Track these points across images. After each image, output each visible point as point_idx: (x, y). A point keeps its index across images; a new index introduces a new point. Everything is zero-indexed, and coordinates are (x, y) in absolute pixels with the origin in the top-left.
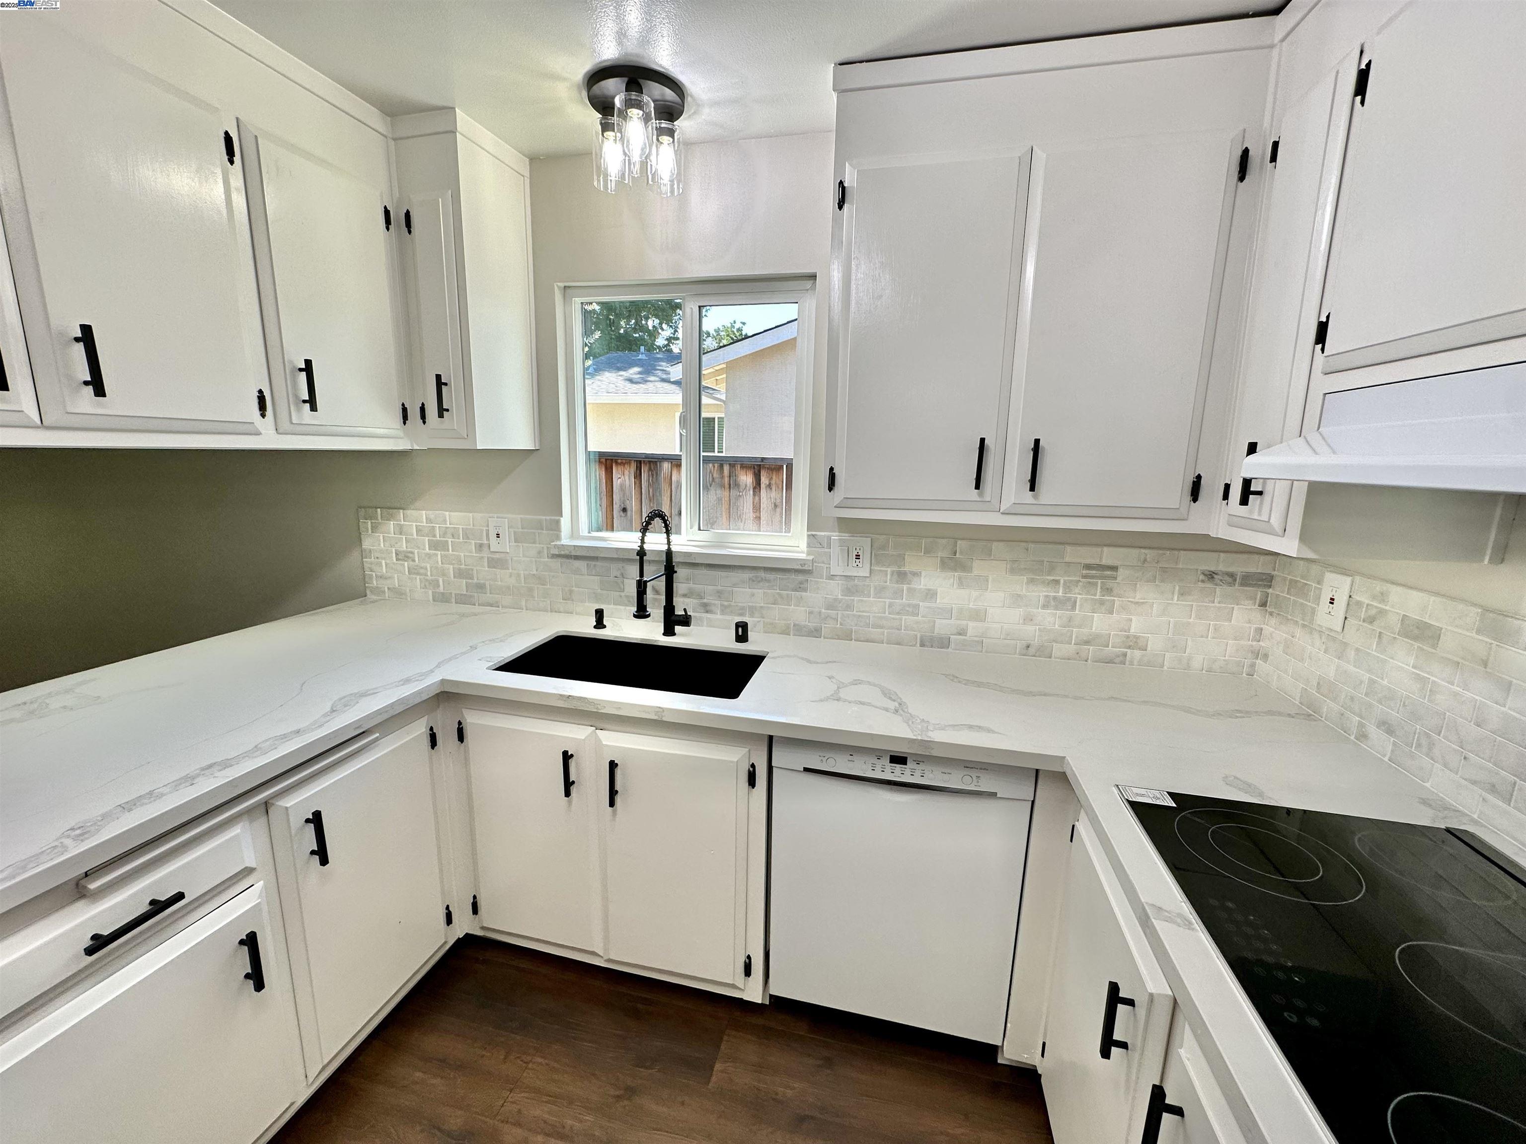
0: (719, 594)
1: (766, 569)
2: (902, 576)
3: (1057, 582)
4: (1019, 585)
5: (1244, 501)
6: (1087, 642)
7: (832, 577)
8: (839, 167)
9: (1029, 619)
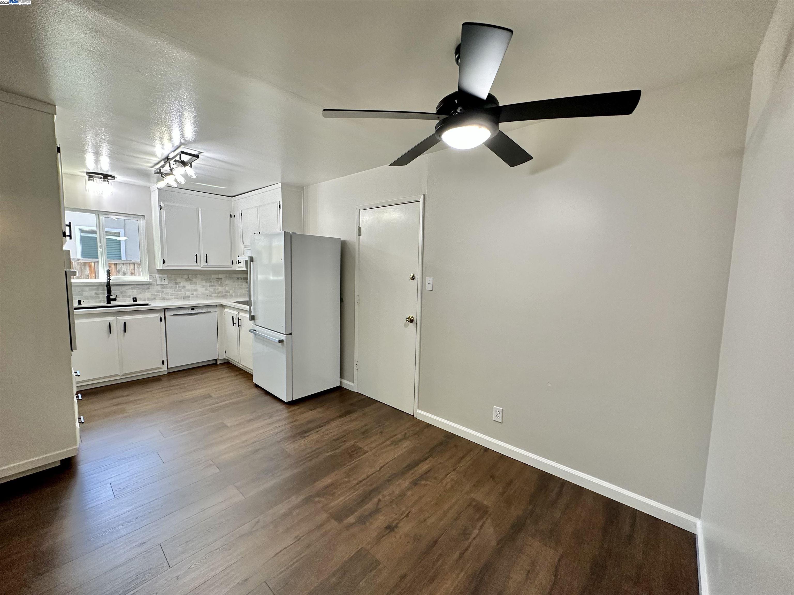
0: (121, 293)
1: (137, 285)
2: (176, 283)
3: (211, 282)
4: (204, 283)
5: (239, 264)
6: (219, 293)
7: (157, 285)
8: (159, 201)
9: (206, 290)
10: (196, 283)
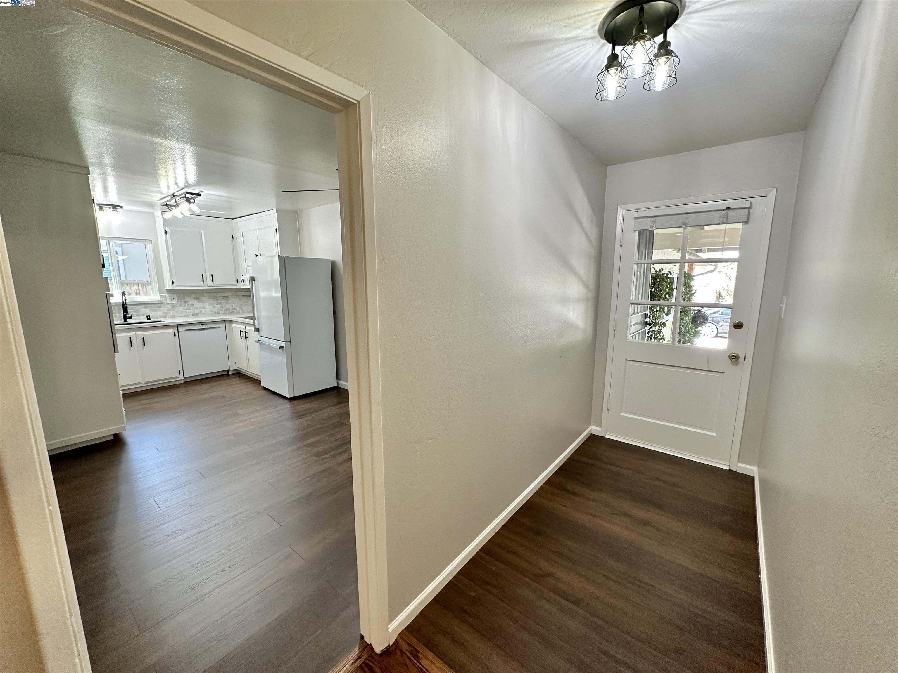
0: (135, 311)
1: (149, 304)
2: (185, 302)
3: (218, 300)
4: (211, 301)
5: (243, 282)
6: (226, 310)
8: (164, 228)
9: (214, 307)
10: (204, 301)
